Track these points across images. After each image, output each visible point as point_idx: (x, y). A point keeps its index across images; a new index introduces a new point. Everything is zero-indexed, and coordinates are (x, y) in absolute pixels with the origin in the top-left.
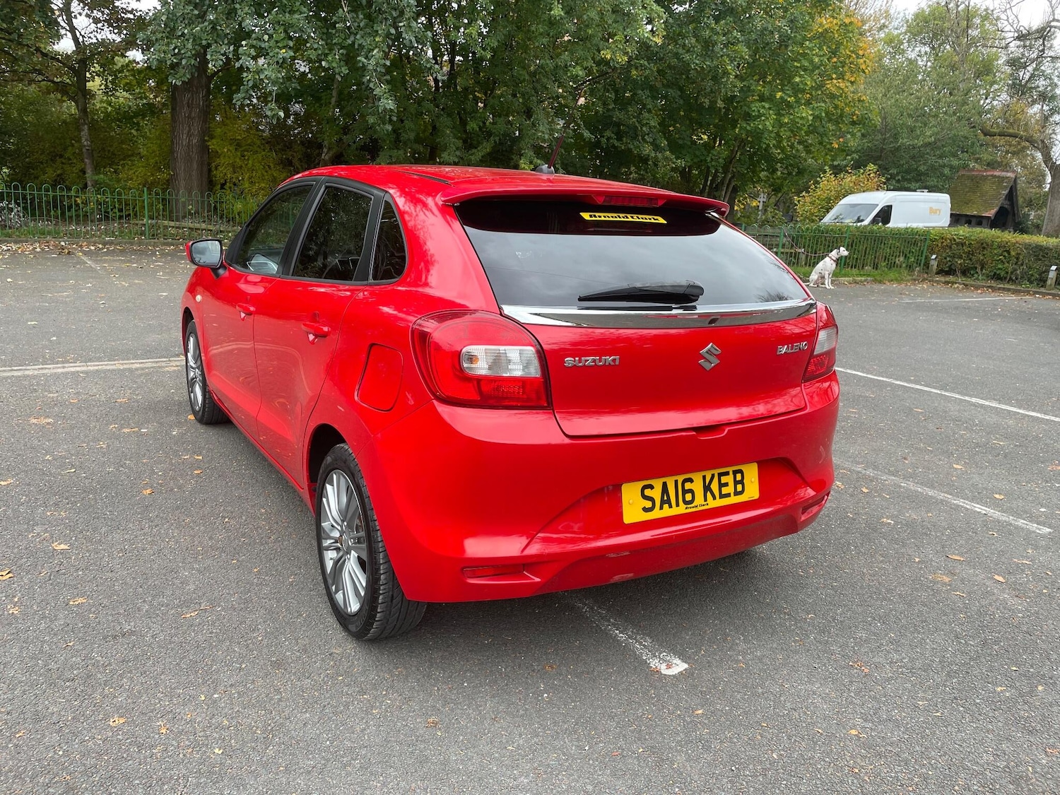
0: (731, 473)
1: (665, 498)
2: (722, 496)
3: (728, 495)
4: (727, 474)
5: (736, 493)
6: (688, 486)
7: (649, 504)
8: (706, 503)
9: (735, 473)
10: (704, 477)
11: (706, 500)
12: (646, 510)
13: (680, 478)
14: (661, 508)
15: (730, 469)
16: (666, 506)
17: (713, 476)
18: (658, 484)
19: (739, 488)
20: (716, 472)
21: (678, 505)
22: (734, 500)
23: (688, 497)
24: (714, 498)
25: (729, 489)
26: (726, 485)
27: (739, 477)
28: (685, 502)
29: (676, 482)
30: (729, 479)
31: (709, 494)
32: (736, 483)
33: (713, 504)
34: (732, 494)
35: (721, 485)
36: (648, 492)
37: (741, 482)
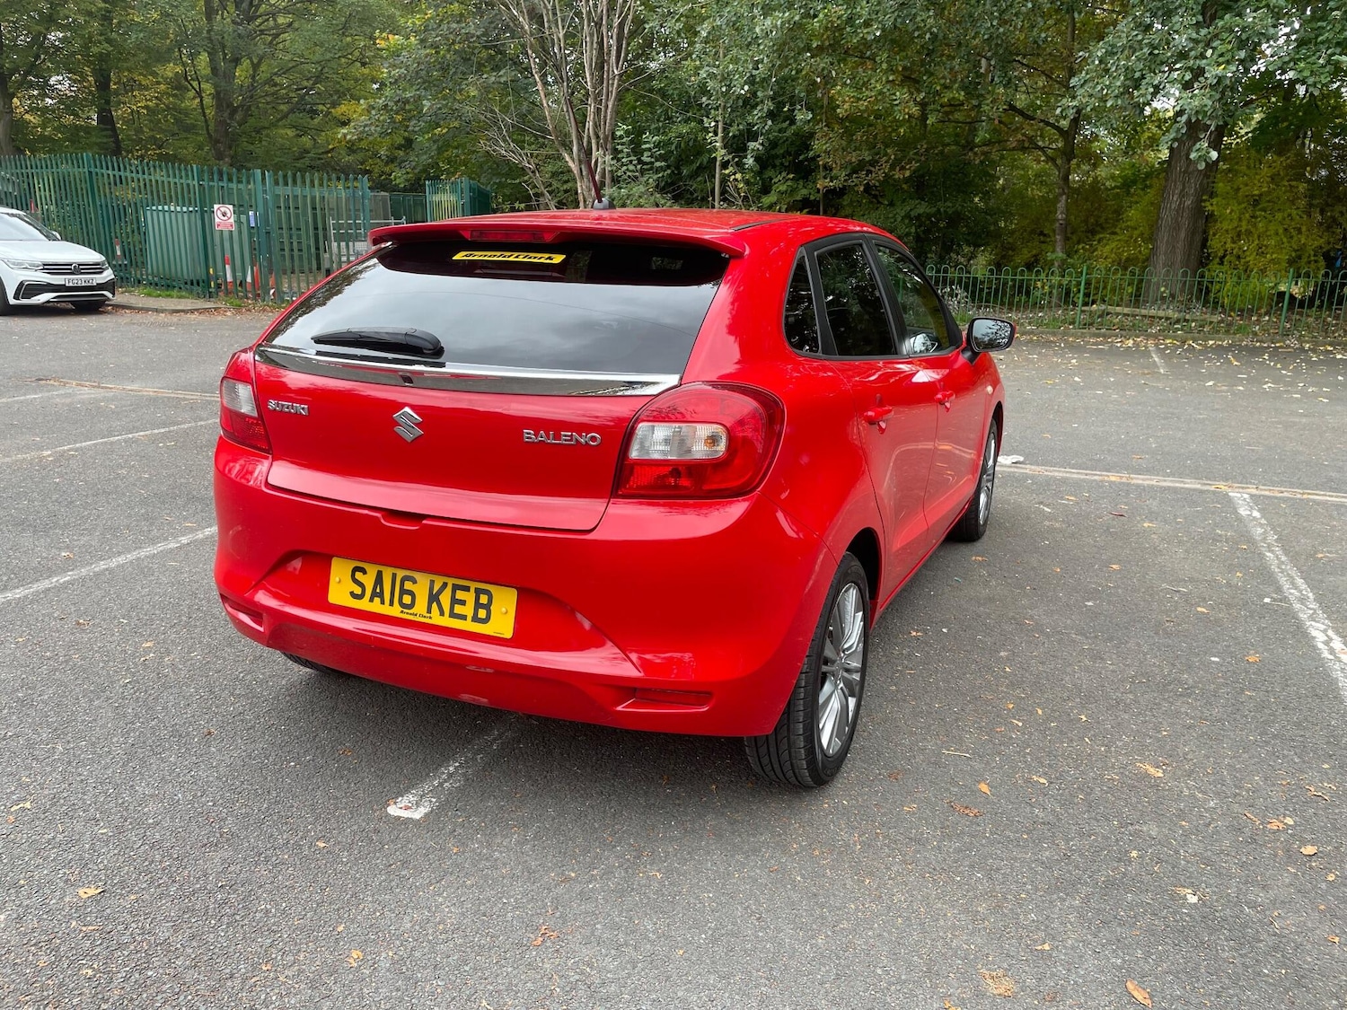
0: (472, 590)
1: (378, 591)
2: (453, 615)
3: (464, 617)
4: (467, 589)
5: (476, 619)
6: (408, 586)
7: (358, 591)
8: (429, 615)
9: (478, 592)
10: (432, 582)
11: (429, 611)
12: (353, 595)
13: (401, 573)
14: (371, 600)
15: (473, 585)
16: (377, 600)
17: (445, 585)
18: (372, 570)
19: (482, 614)
20: (451, 581)
21: (391, 604)
22: (469, 626)
23: (407, 599)
24: (442, 613)
25: (468, 610)
26: (463, 603)
27: (484, 599)
28: (402, 605)
29: (394, 576)
30: (469, 597)
31: (435, 605)
32: (478, 605)
33: (436, 619)
34: (469, 618)
35: (454, 601)
36: (359, 575)
37: (487, 607)
